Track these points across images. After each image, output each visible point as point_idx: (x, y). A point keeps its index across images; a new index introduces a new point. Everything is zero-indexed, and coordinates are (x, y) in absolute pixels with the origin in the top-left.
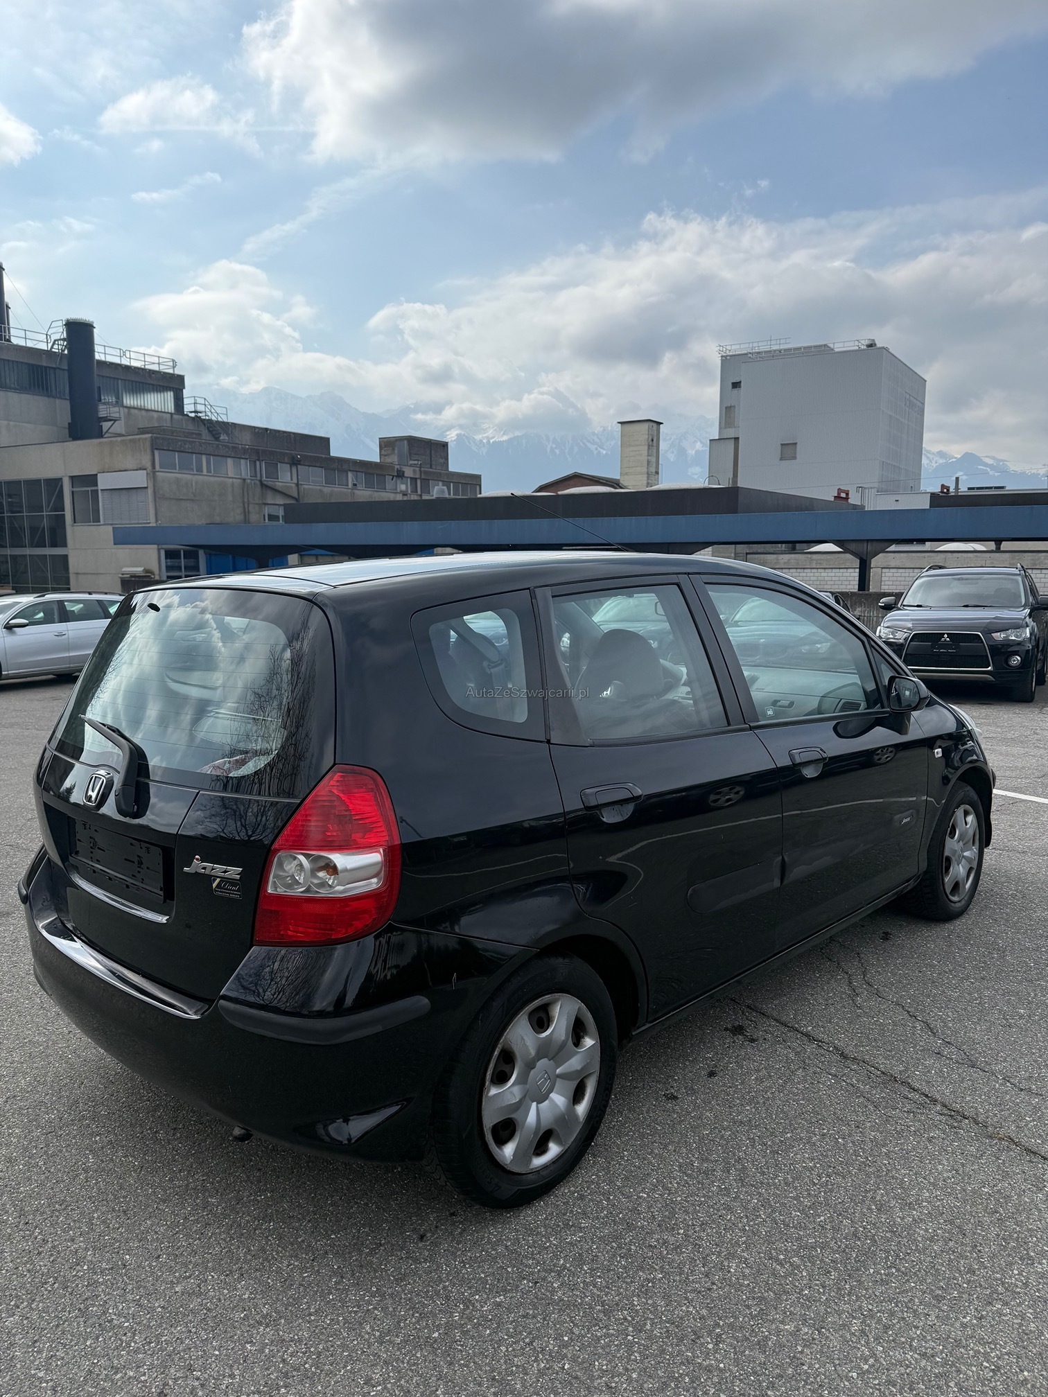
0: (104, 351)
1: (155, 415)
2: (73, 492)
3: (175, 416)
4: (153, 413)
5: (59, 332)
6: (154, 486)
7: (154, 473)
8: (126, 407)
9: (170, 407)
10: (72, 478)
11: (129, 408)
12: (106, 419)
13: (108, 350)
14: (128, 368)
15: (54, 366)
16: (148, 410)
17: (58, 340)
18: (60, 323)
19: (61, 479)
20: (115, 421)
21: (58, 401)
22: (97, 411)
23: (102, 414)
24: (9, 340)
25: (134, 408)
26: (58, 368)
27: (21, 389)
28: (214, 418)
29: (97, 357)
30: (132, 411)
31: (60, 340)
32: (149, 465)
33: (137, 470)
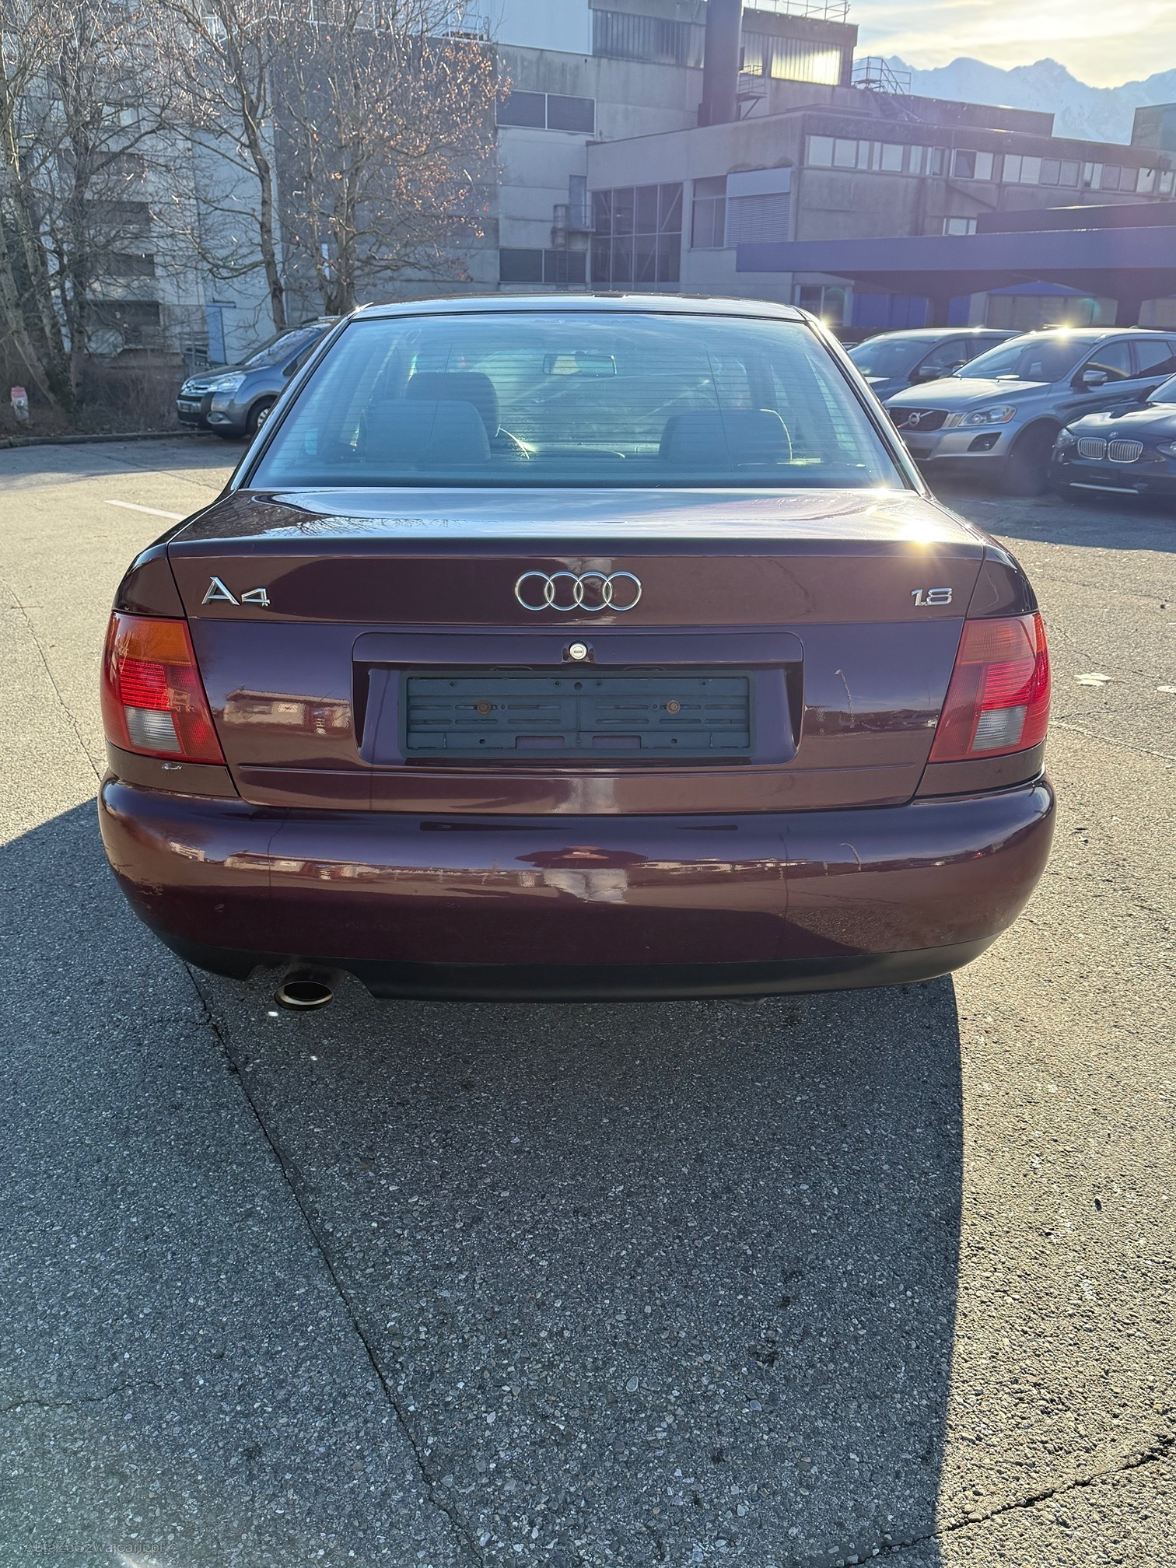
1: (811, 88)
2: (694, 202)
4: (809, 86)
6: (799, 192)
7: (800, 171)
8: (775, 79)
10: (696, 182)
12: (746, 98)
14: (783, 18)
15: (689, 21)
19: (682, 184)
20: (758, 98)
21: (689, 73)
22: (735, 84)
25: (784, 80)
27: (646, 57)
28: (891, 91)
29: (745, 4)
30: (782, 83)
32: (795, 159)
33: (779, 167)
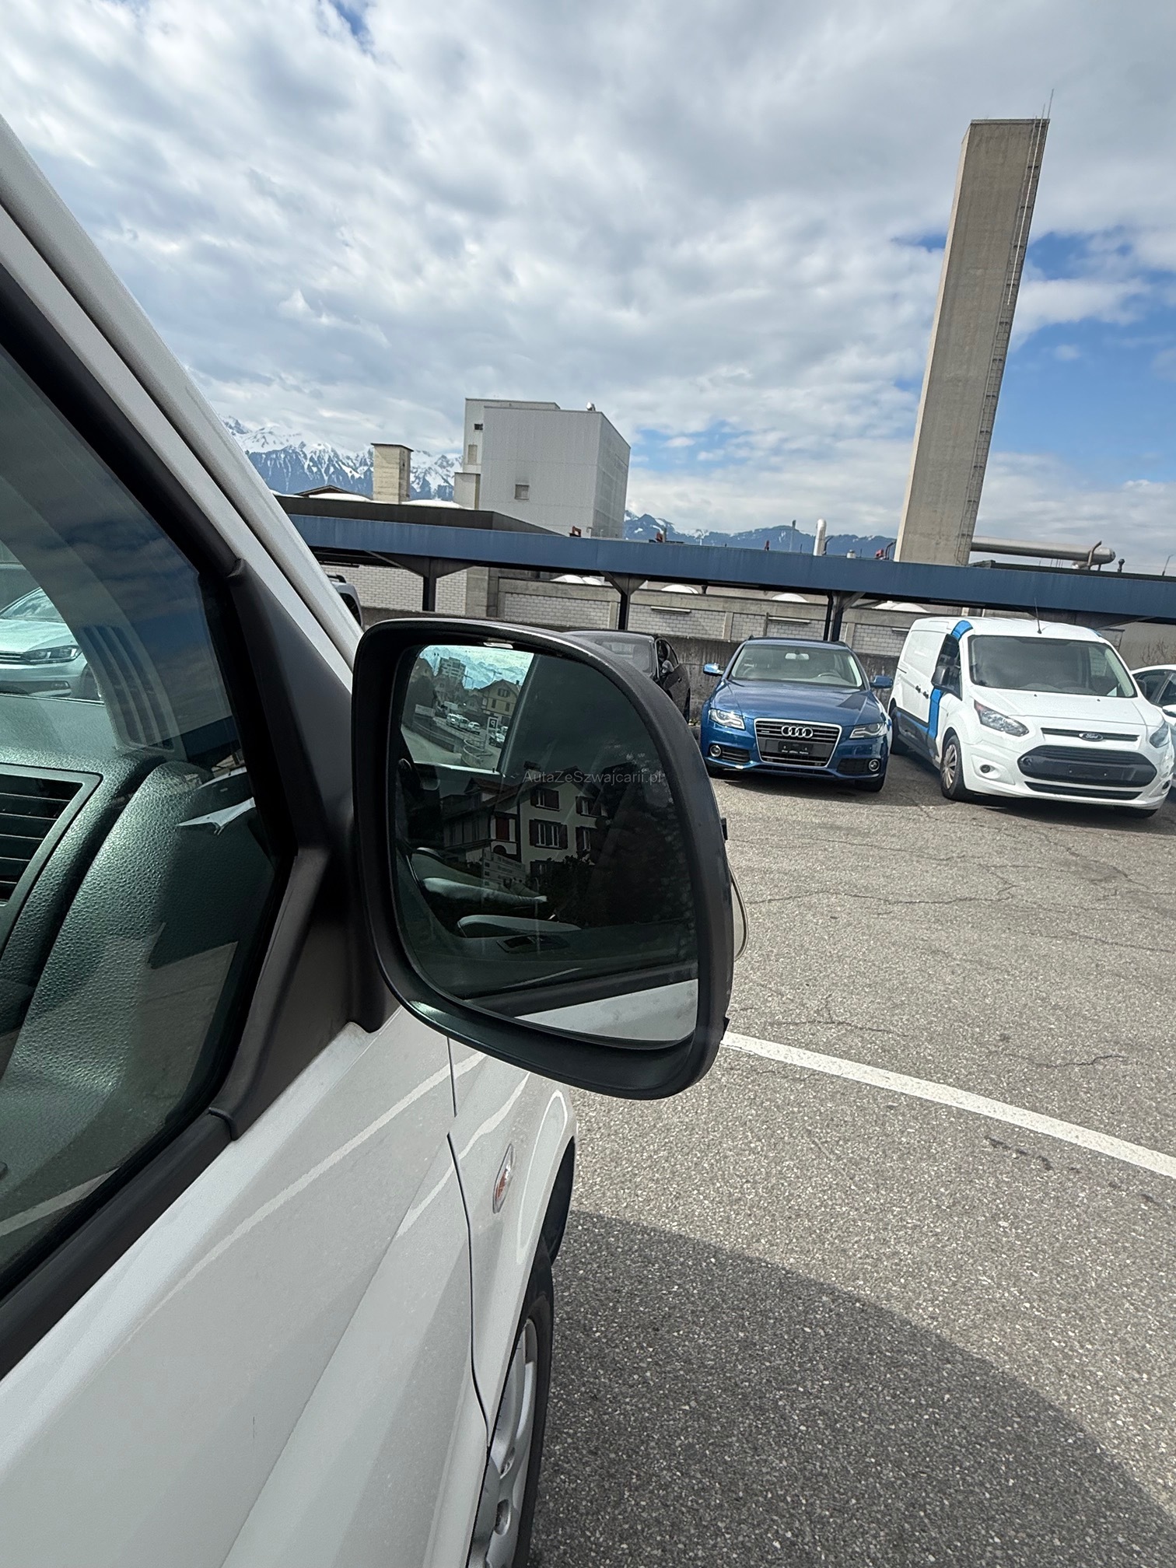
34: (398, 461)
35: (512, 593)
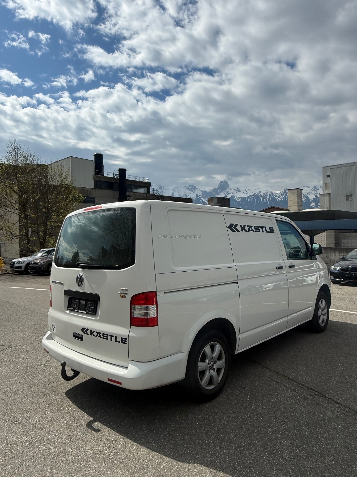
0: (129, 177)
1: (142, 194)
3: (147, 194)
4: (141, 194)
5: (117, 172)
8: (134, 192)
9: (146, 192)
11: (135, 193)
12: (128, 196)
13: (130, 177)
14: (135, 181)
15: (115, 182)
16: (140, 193)
17: (116, 174)
18: (117, 170)
20: (131, 196)
21: (115, 192)
22: (126, 194)
23: (127, 195)
24: (103, 175)
25: (136, 192)
26: (116, 182)
27: (106, 188)
28: (159, 195)
29: (127, 178)
30: (136, 193)
31: (117, 174)
34: (297, 194)
35: (345, 238)
